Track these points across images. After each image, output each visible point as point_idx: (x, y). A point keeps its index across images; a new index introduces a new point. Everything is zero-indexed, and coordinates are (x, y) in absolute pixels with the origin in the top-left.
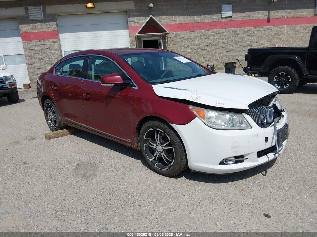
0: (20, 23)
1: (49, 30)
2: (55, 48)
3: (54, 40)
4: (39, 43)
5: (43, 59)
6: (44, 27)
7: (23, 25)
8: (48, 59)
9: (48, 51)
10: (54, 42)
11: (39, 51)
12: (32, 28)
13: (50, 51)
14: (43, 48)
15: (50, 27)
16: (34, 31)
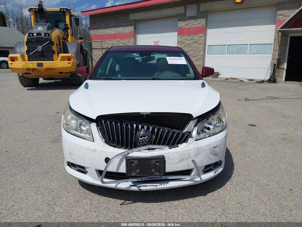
0: (179, 20)
1: (199, 26)
2: (200, 42)
3: (200, 35)
4: (189, 38)
5: (189, 52)
6: (196, 23)
7: (180, 22)
8: (193, 52)
9: (195, 45)
10: (201, 37)
11: (188, 44)
12: (186, 24)
13: (196, 45)
14: (191, 42)
15: (200, 23)
16: (187, 27)
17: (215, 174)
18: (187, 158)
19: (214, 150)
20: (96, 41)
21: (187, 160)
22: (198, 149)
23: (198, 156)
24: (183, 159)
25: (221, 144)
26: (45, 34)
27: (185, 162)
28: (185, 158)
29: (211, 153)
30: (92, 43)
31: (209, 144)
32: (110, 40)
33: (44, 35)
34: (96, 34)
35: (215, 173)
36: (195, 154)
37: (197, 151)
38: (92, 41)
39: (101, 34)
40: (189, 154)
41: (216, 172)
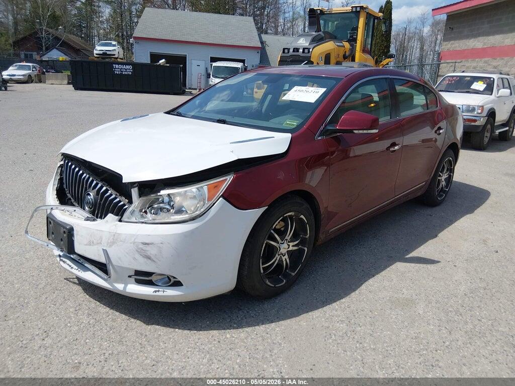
17: (155, 294)
18: (98, 244)
19: (144, 248)
20: (448, 61)
21: (96, 246)
22: (114, 235)
23: (113, 247)
24: (93, 243)
25: (162, 243)
26: (304, 49)
27: (95, 247)
28: (95, 241)
29: (137, 250)
30: (441, 65)
31: (134, 235)
32: (471, 61)
33: (302, 50)
34: (451, 49)
35: (155, 291)
36: (109, 241)
37: (112, 238)
38: (442, 62)
39: (459, 49)
40: (101, 238)
41: (159, 291)
